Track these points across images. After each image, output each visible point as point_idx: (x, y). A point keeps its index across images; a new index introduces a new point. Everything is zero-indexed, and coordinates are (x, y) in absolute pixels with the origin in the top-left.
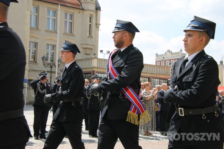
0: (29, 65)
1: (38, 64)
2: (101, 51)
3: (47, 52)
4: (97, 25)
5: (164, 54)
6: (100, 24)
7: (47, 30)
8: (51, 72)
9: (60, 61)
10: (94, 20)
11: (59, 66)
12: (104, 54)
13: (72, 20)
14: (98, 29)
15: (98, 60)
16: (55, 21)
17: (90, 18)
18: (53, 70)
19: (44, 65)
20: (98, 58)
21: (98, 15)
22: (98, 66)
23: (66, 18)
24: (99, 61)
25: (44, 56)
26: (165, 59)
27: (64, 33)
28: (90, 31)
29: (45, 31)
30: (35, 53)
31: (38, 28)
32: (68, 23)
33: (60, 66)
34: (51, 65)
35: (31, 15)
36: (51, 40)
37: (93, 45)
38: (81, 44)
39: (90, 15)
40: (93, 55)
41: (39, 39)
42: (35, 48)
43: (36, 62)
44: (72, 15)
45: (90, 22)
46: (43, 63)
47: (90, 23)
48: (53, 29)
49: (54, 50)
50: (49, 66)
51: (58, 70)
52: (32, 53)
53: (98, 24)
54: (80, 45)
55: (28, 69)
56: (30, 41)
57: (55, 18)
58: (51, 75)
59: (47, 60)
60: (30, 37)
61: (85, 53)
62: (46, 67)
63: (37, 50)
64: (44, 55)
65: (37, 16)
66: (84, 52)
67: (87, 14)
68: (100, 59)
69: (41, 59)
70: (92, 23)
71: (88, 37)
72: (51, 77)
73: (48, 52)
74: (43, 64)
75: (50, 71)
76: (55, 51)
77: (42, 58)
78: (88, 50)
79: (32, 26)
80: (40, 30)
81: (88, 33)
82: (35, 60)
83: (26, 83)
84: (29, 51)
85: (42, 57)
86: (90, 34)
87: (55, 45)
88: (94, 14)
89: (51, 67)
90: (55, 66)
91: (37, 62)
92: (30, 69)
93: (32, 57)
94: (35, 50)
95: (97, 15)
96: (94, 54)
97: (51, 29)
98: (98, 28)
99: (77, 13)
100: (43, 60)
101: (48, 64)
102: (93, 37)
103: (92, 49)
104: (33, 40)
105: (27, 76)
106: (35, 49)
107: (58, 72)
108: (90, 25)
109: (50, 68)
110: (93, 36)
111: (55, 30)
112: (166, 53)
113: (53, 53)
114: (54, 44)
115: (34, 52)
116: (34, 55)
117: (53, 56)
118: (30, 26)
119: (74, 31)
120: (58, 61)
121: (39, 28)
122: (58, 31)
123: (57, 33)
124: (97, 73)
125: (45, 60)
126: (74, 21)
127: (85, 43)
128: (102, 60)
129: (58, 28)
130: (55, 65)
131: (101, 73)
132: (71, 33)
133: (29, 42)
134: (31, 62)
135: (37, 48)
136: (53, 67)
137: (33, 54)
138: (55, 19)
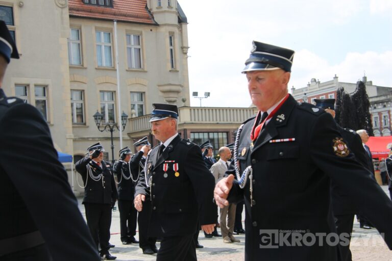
0: (73, 130)
1: (88, 127)
2: (195, 94)
3: (101, 104)
4: (184, 49)
5: (307, 86)
6: (188, 48)
7: (98, 66)
8: (112, 139)
9: (125, 119)
10: (177, 41)
11: (124, 128)
12: (201, 99)
13: (139, 44)
14: (186, 56)
15: (190, 109)
16: (110, 49)
17: (171, 38)
18: (115, 135)
19: (99, 127)
20: (191, 106)
21: (183, 31)
22: (191, 120)
23: (129, 42)
24: (192, 110)
25: (98, 113)
26: (308, 96)
27: (127, 69)
28: (172, 61)
29: (96, 69)
30: (82, 108)
31: (83, 66)
32: (133, 50)
33: (126, 127)
34: (110, 126)
35: (69, 44)
36: (106, 83)
37: (180, 85)
38: (159, 86)
39: (170, 33)
40: (182, 102)
41: (85, 83)
42: (82, 99)
43: (85, 124)
44: (139, 36)
45: (171, 45)
46: (97, 124)
47: (172, 48)
48: (108, 64)
49: (113, 100)
50: (108, 128)
51: (123, 134)
52: (77, 109)
53: (184, 47)
54: (157, 87)
55: (73, 137)
56: (71, 90)
57: (109, 45)
58: (112, 144)
59: (103, 118)
60: (71, 81)
61: (167, 99)
62: (102, 131)
63: (84, 103)
64: (96, 112)
65: (79, 44)
66: (165, 98)
67: (164, 31)
68: (194, 108)
69: (93, 118)
70: (174, 47)
71: (170, 71)
72: (112, 148)
73: (104, 104)
74: (97, 127)
75: (110, 136)
76: (116, 102)
77: (94, 116)
78: (171, 95)
79: (73, 63)
80: (86, 68)
81: (170, 65)
82: (82, 121)
83: (71, 162)
84: (70, 105)
85: (94, 113)
86: (173, 67)
87: (115, 92)
88: (176, 30)
89: (112, 131)
90: (118, 128)
91: (87, 124)
92: (76, 137)
93: (77, 116)
94: (82, 104)
95: (181, 31)
96: (184, 101)
97: (104, 64)
98: (186, 53)
99: (146, 33)
100: (96, 119)
101: (105, 126)
102: (178, 71)
103: (178, 92)
104: (76, 86)
105: (72, 150)
106: (82, 102)
107: (123, 138)
108: (171, 50)
109: (110, 133)
110: (178, 69)
111: (113, 66)
112: (309, 85)
113: (113, 105)
114: (112, 89)
115: (79, 106)
116: (81, 111)
117: (113, 110)
118: (69, 62)
119: (145, 64)
120: (122, 119)
121: (85, 66)
122: (117, 67)
123: (116, 70)
124: (191, 132)
125: (99, 119)
126: (142, 46)
127: (166, 83)
128: (198, 108)
129: (117, 62)
130: (118, 126)
131: (199, 132)
132: (141, 67)
133: (69, 91)
134: (76, 125)
135: (84, 100)
136: (114, 129)
137: (79, 111)
138: (110, 47)
